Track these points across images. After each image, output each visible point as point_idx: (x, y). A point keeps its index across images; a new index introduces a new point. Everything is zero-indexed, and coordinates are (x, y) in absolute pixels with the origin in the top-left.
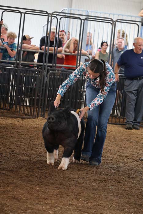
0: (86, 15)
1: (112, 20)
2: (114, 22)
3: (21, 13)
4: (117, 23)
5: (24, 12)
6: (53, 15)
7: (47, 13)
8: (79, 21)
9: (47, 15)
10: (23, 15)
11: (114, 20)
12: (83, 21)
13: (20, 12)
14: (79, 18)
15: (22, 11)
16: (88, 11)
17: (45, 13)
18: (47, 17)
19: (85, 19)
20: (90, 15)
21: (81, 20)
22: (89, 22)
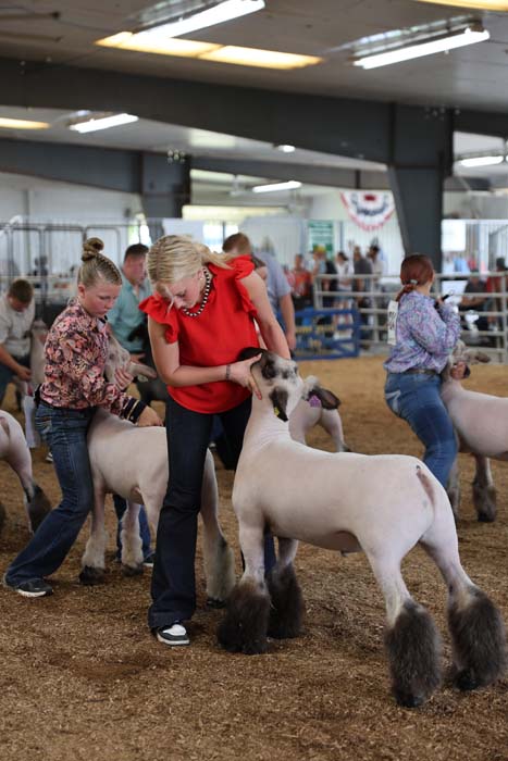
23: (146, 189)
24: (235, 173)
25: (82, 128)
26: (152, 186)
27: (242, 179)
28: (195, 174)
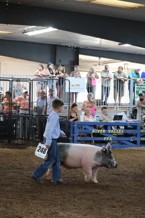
0: (12, 77)
1: (30, 80)
2: (32, 81)
4: (34, 81)
8: (9, 82)
11: (31, 79)
12: (11, 82)
14: (9, 80)
16: (12, 75)
19: (12, 81)
20: (14, 77)
21: (10, 81)
22: (14, 82)
23: (57, 62)
24: (100, 57)
25: (30, 34)
26: (60, 61)
27: (103, 59)
28: (81, 57)
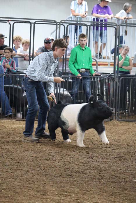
3: (31, 23)
5: (34, 22)
6: (61, 24)
7: (55, 22)
9: (55, 23)
10: (33, 25)
13: (29, 22)
15: (31, 21)
17: (54, 22)
18: (56, 25)
